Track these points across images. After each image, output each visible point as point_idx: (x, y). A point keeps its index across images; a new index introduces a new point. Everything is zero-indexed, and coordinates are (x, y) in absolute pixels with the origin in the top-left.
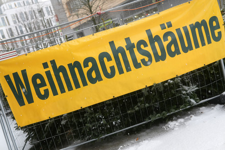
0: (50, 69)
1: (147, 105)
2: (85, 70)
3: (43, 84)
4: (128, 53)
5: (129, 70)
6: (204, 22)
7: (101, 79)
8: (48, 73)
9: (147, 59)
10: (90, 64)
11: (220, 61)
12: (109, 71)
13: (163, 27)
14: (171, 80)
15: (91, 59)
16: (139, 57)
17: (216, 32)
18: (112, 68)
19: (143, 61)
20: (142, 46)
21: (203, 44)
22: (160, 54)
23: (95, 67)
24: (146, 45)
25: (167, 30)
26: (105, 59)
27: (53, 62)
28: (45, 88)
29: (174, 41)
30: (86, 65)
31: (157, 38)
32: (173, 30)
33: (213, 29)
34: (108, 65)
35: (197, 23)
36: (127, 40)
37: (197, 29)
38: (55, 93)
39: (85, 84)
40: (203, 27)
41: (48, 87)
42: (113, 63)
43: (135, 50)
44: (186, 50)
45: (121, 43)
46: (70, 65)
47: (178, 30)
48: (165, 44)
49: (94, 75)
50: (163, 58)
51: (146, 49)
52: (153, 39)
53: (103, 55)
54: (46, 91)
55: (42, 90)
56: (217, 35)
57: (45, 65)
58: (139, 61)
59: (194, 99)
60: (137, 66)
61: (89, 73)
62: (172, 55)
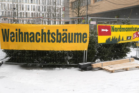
0: (18, 32)
1: (49, 58)
2: (30, 36)
3: (13, 36)
4: (47, 35)
5: (45, 41)
6: (80, 34)
7: (34, 42)
8: (16, 33)
9: (53, 40)
10: (32, 35)
11: (84, 51)
12: (38, 40)
13: (64, 30)
14: (61, 51)
15: (33, 33)
16: (51, 38)
17: (85, 39)
18: (39, 39)
19: (52, 40)
20: (53, 35)
21: (78, 42)
22: (59, 40)
23: (33, 36)
24: (55, 35)
25: (65, 32)
26: (38, 35)
27: (19, 30)
28: (14, 38)
29: (66, 37)
30: (30, 35)
31: (60, 34)
32: (67, 33)
33: (84, 37)
34: (38, 37)
35: (78, 33)
36: (49, 31)
37: (76, 36)
38: (17, 41)
39: (28, 41)
40: (79, 36)
41: (15, 38)
42: (40, 37)
43: (50, 35)
44: (70, 42)
45: (46, 31)
46: (25, 33)
47: (69, 34)
48: (62, 37)
49: (32, 39)
50: (60, 42)
51: (54, 36)
52: (58, 34)
53: (38, 33)
54: (14, 39)
55: (13, 38)
56: (85, 40)
57: (16, 30)
58: (50, 40)
59: (69, 62)
60: (49, 41)
61: (31, 38)
62: (64, 42)
